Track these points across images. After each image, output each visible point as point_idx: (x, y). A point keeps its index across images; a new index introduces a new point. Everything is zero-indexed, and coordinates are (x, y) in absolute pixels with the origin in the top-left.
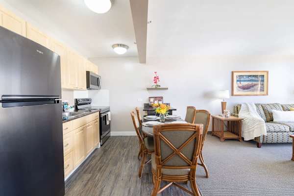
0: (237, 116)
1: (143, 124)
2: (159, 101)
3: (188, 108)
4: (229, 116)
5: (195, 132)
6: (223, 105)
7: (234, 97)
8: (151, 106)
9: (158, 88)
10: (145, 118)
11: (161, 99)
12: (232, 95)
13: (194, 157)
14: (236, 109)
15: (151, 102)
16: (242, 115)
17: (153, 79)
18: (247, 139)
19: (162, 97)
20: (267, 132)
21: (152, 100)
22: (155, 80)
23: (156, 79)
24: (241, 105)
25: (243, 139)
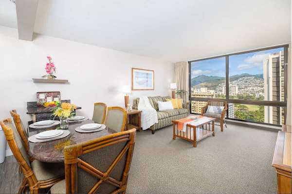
0: (137, 109)
1: (30, 139)
2: (54, 97)
3: (96, 104)
4: (131, 109)
5: (128, 142)
6: (126, 98)
7: (134, 92)
8: (41, 106)
9: (53, 80)
10: (31, 126)
11: (56, 94)
12: (132, 89)
13: (125, 174)
14: (135, 102)
15: (41, 100)
16: (140, 108)
17: (45, 66)
18: (144, 129)
19: (59, 92)
20: (158, 120)
21: (42, 96)
22: (48, 68)
23: (50, 67)
24: (139, 99)
25: (142, 128)
